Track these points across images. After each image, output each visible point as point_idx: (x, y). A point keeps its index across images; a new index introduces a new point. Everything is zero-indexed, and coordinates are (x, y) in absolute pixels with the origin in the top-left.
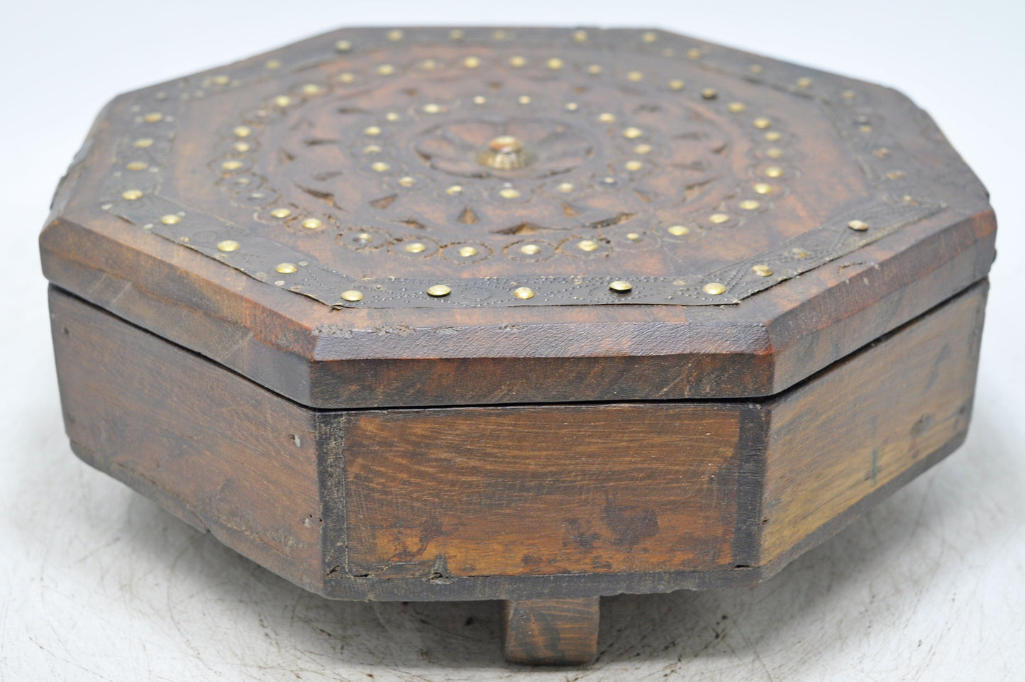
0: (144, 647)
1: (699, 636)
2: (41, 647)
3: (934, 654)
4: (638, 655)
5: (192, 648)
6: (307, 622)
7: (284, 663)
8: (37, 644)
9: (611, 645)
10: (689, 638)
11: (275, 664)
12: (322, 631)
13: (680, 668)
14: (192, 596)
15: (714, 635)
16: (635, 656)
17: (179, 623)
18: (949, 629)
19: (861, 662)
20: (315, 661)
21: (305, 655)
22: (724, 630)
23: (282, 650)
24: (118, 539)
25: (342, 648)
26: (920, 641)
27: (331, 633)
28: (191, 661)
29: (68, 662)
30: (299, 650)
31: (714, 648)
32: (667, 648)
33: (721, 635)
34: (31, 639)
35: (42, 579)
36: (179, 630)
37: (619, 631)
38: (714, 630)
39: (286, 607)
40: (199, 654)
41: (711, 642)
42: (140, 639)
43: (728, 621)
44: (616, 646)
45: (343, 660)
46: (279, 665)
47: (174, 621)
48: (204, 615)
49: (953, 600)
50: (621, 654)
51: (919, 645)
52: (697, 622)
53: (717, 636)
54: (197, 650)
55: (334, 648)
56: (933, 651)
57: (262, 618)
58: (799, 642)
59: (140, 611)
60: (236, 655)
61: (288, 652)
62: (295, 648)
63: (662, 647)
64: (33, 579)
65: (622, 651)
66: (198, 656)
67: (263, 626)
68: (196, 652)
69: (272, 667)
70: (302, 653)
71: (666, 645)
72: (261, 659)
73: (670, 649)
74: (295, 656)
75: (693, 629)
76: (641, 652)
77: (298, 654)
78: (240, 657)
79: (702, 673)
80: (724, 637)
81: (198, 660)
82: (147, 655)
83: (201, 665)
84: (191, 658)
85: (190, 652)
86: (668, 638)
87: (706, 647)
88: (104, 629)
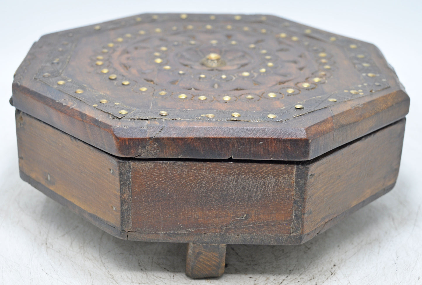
0: (90, 274)
1: (324, 274)
2: (47, 274)
4: (299, 282)
5: (110, 274)
6: (158, 264)
7: (149, 281)
8: (45, 272)
9: (287, 277)
10: (320, 275)
11: (145, 282)
12: (165, 269)
14: (109, 252)
15: (331, 273)
16: (297, 282)
17: (104, 263)
20: (162, 281)
21: (158, 278)
22: (334, 271)
23: (148, 276)
24: (77, 227)
25: (174, 276)
26: (419, 277)
27: (169, 270)
28: (110, 280)
29: (58, 280)
30: (155, 276)
31: (330, 279)
32: (311, 280)
33: (334, 273)
34: (42, 270)
35: (46, 244)
36: (104, 266)
37: (290, 271)
38: (330, 271)
39: (149, 257)
40: (113, 277)
41: (329, 277)
42: (88, 270)
43: (336, 267)
45: (174, 281)
46: (147, 283)
47: (102, 262)
48: (115, 260)
50: (292, 281)
51: (419, 279)
52: (323, 268)
53: (332, 274)
55: (170, 276)
57: (139, 262)
58: (367, 276)
59: (88, 258)
60: (129, 278)
61: (151, 277)
62: (154, 276)
63: (309, 279)
64: (42, 244)
65: (292, 280)
67: (140, 266)
69: (144, 284)
70: (157, 277)
71: (310, 278)
72: (139, 280)
73: (312, 280)
74: (154, 279)
75: (321, 271)
77: (155, 278)
78: (131, 279)
80: (335, 274)
81: (113, 280)
82: (91, 277)
83: (114, 282)
84: (110, 279)
85: (110, 276)
86: (311, 275)
87: (327, 279)
88: (73, 266)
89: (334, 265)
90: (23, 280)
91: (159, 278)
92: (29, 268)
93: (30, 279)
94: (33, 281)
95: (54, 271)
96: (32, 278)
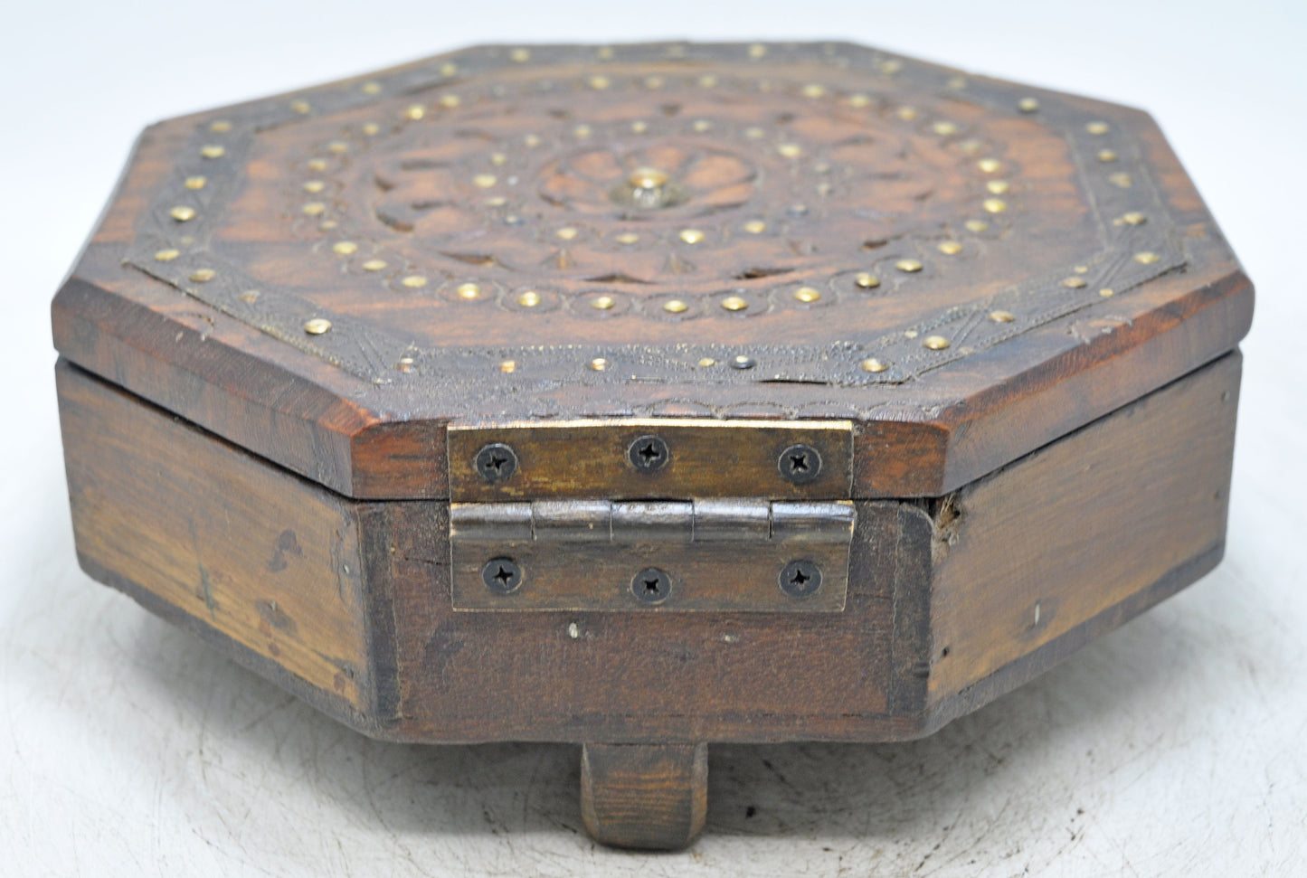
0: (339, 843)
1: (1049, 838)
2: (208, 843)
4: (973, 862)
5: (400, 846)
6: (545, 815)
7: (519, 867)
8: (202, 838)
9: (937, 847)
10: (1037, 841)
11: (507, 869)
12: (565, 826)
14: (395, 776)
15: (1070, 836)
16: (969, 864)
17: (380, 812)
20: (559, 864)
21: (546, 857)
22: (1081, 829)
23: (516, 851)
25: (592, 848)
27: (576, 830)
28: (400, 863)
29: (243, 862)
30: (537, 851)
31: (1070, 854)
32: (1009, 856)
33: (1079, 835)
34: (194, 831)
35: (201, 752)
36: (381, 821)
37: (946, 829)
38: (1068, 829)
39: (516, 794)
40: (410, 854)
41: (1065, 846)
42: (333, 832)
43: (1084, 816)
44: (943, 849)
45: (594, 863)
46: (514, 870)
47: (374, 809)
48: (413, 802)
50: (951, 860)
52: (1045, 820)
53: (1073, 838)
54: (407, 849)
55: (583, 848)
57: (487, 809)
58: (1180, 844)
59: (330, 794)
60: (458, 858)
61: (523, 853)
62: (532, 849)
63: (1003, 854)
64: (189, 753)
65: (951, 856)
66: (409, 857)
67: (489, 820)
68: (407, 852)
69: (504, 873)
70: (541, 854)
71: (1008, 851)
72: (490, 863)
73: (1013, 857)
74: (533, 858)
75: (1040, 829)
76: (976, 859)
77: (537, 856)
78: (463, 859)
80: (1082, 837)
81: (410, 863)
82: (343, 854)
83: (414, 870)
84: (401, 860)
85: (399, 851)
86: (1010, 842)
87: (1060, 853)
88: (286, 818)
89: (1080, 812)
90: (137, 863)
91: (549, 855)
92: (153, 826)
93: (159, 860)
94: (167, 865)
95: (231, 833)
96: (164, 856)
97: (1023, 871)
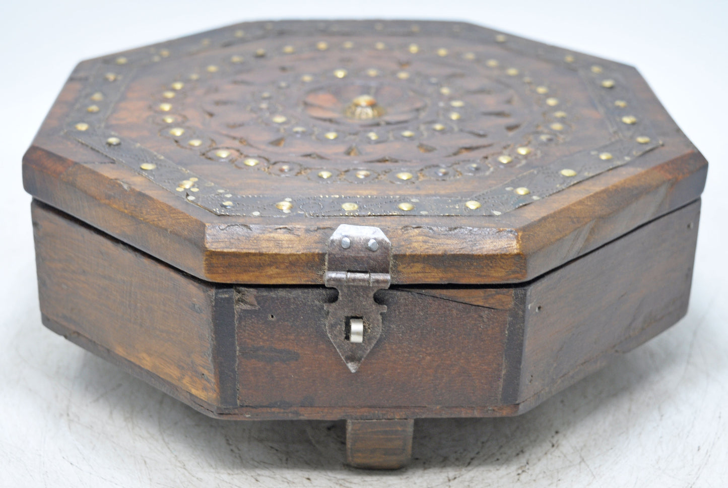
0: (145, 461)
1: (540, 446)
2: (71, 464)
3: (710, 456)
4: (498, 460)
5: (179, 461)
6: (260, 441)
8: (68, 461)
9: (478, 453)
10: (533, 448)
12: (272, 447)
13: (528, 469)
14: (176, 424)
15: (551, 445)
17: (168, 444)
18: (719, 438)
19: (657, 463)
20: (268, 469)
22: (557, 441)
23: (244, 461)
24: (120, 385)
25: (287, 460)
26: (699, 447)
27: (278, 449)
28: (179, 471)
29: (91, 474)
30: (256, 461)
31: (551, 454)
32: (518, 454)
33: (556, 445)
34: (63, 458)
35: (68, 415)
36: (169, 448)
37: (483, 443)
38: (550, 441)
39: (245, 430)
40: (184, 465)
41: (548, 450)
42: (142, 456)
43: (560, 435)
44: (481, 454)
47: (165, 442)
48: (186, 437)
49: (720, 417)
50: (486, 460)
51: (699, 450)
52: (538, 436)
53: (553, 446)
54: (183, 462)
55: (281, 460)
56: (708, 454)
57: (228, 438)
59: (140, 436)
61: (248, 462)
62: (253, 460)
63: (514, 454)
64: (61, 415)
66: (184, 467)
67: (229, 444)
68: (183, 464)
70: (258, 462)
71: (517, 452)
73: (520, 456)
75: (535, 441)
76: (499, 457)
77: (255, 464)
79: (544, 472)
80: (558, 446)
81: (184, 470)
82: (147, 467)
83: (187, 474)
84: (179, 469)
85: (179, 464)
86: (518, 447)
87: (546, 454)
88: (115, 450)
90: (31, 476)
91: (262, 463)
92: (40, 455)
93: (43, 474)
94: (48, 477)
95: (84, 458)
96: (47, 472)
97: (525, 464)
